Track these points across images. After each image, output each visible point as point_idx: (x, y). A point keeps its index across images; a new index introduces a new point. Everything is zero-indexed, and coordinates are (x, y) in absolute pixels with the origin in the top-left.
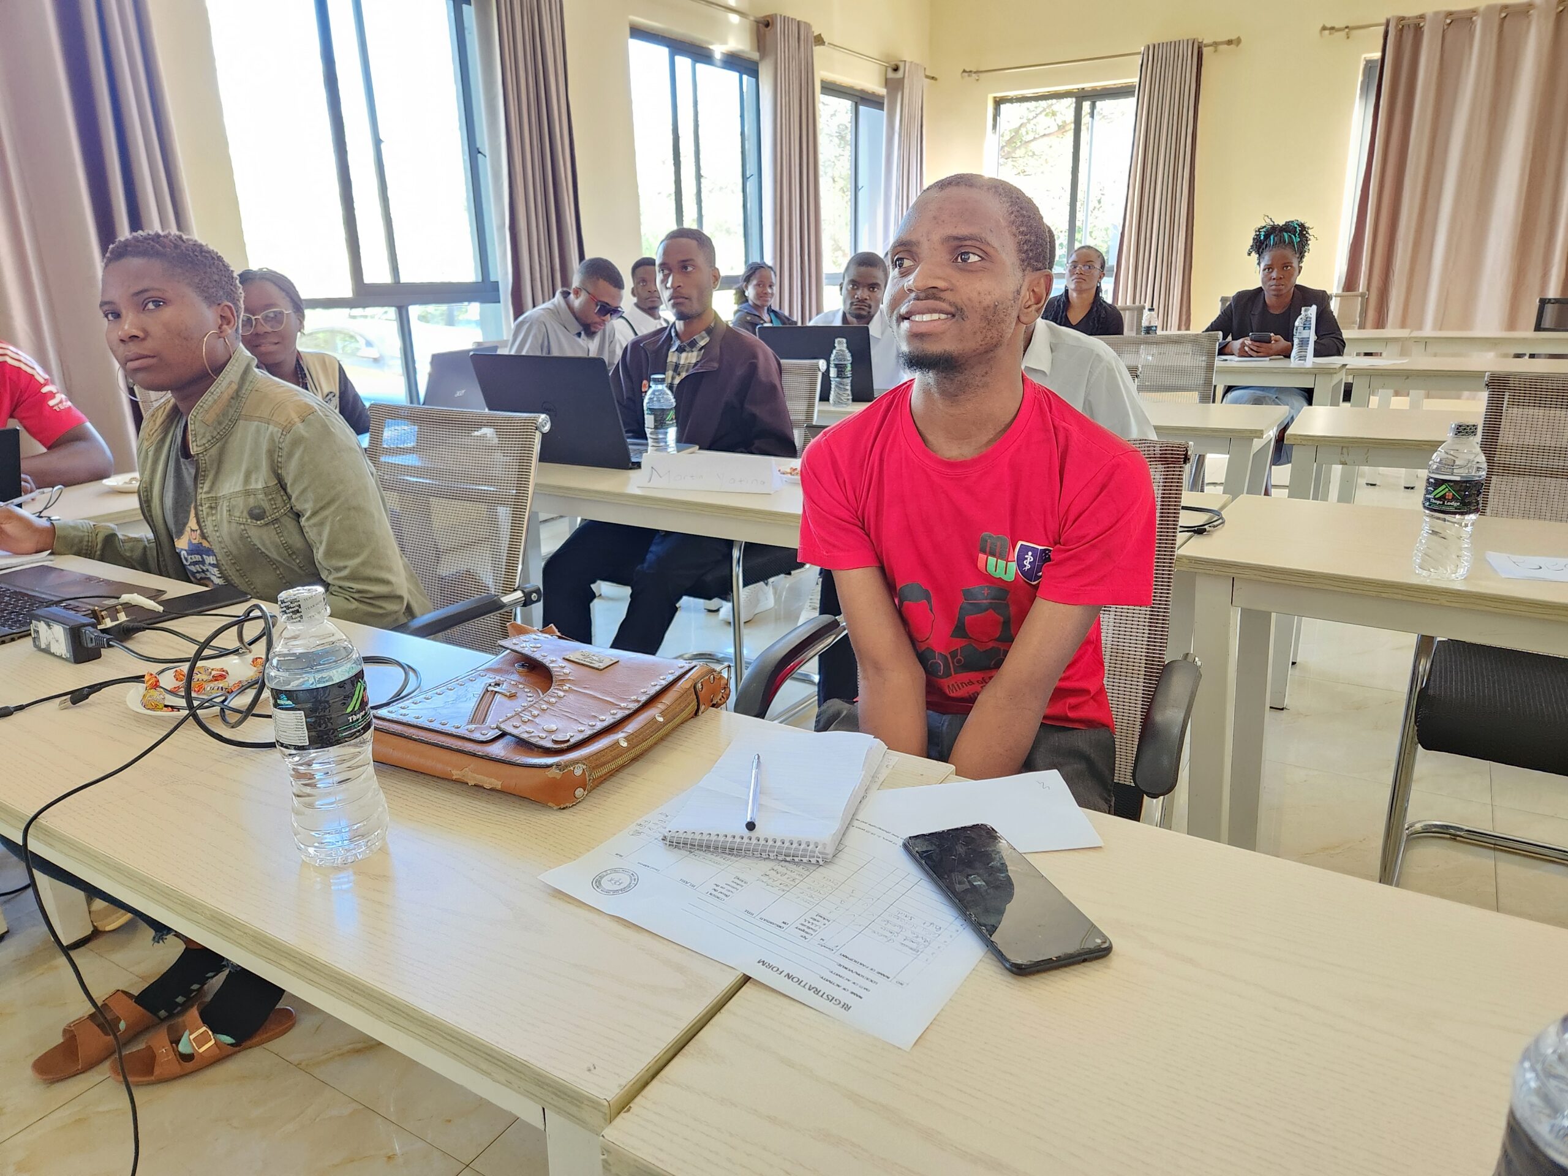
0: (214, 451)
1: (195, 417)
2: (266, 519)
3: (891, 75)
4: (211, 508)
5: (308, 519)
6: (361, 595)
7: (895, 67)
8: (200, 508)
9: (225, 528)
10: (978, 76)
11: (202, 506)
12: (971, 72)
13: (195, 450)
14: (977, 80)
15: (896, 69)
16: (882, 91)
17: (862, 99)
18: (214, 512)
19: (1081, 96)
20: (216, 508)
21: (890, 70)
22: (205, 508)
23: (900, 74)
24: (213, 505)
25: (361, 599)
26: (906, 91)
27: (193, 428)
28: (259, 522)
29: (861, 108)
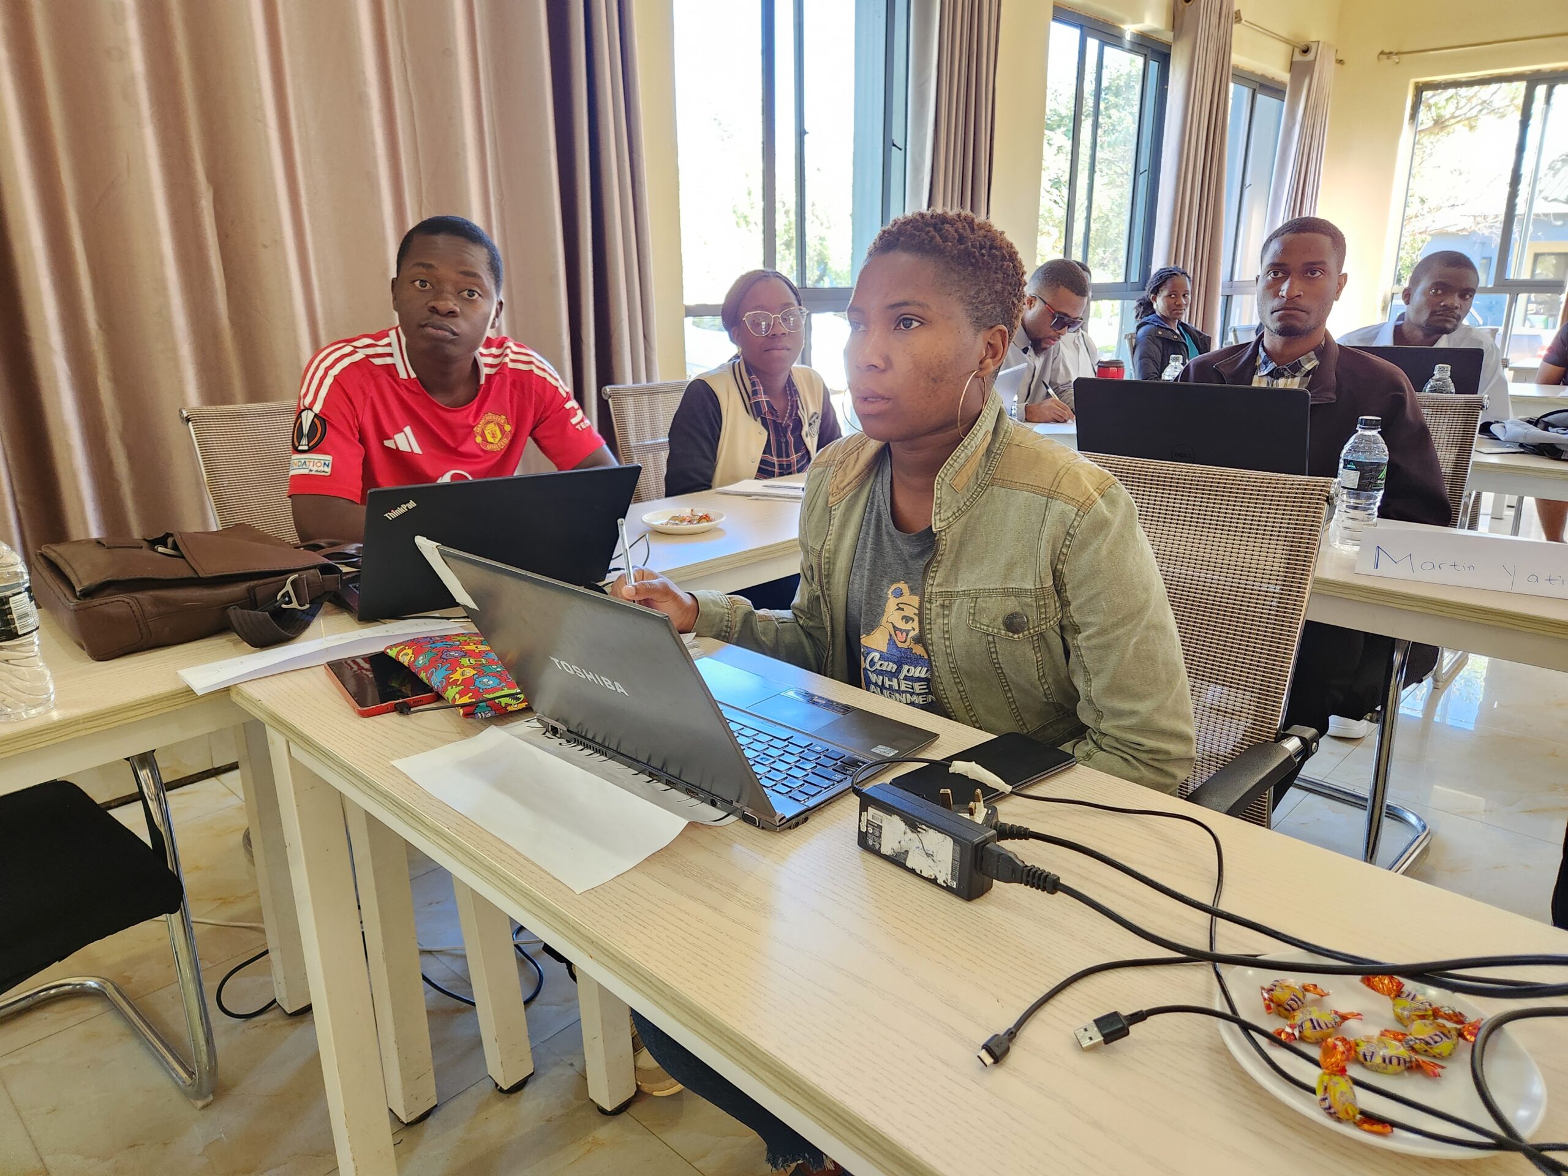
0: (957, 528)
1: (943, 479)
2: (1026, 633)
3: (1298, 57)
4: (943, 606)
5: (1088, 638)
6: (1151, 756)
7: (1305, 48)
8: (928, 606)
9: (960, 637)
10: (1399, 59)
11: (930, 602)
12: (1391, 53)
13: (938, 526)
14: (1398, 63)
15: (1306, 51)
16: (1284, 76)
17: (1262, 86)
18: (946, 612)
19: (1533, 80)
20: (949, 607)
21: (1297, 51)
22: (935, 606)
23: (1310, 57)
24: (947, 602)
25: (1151, 763)
26: (1316, 75)
27: (939, 496)
28: (1016, 636)
29: (1260, 97)
